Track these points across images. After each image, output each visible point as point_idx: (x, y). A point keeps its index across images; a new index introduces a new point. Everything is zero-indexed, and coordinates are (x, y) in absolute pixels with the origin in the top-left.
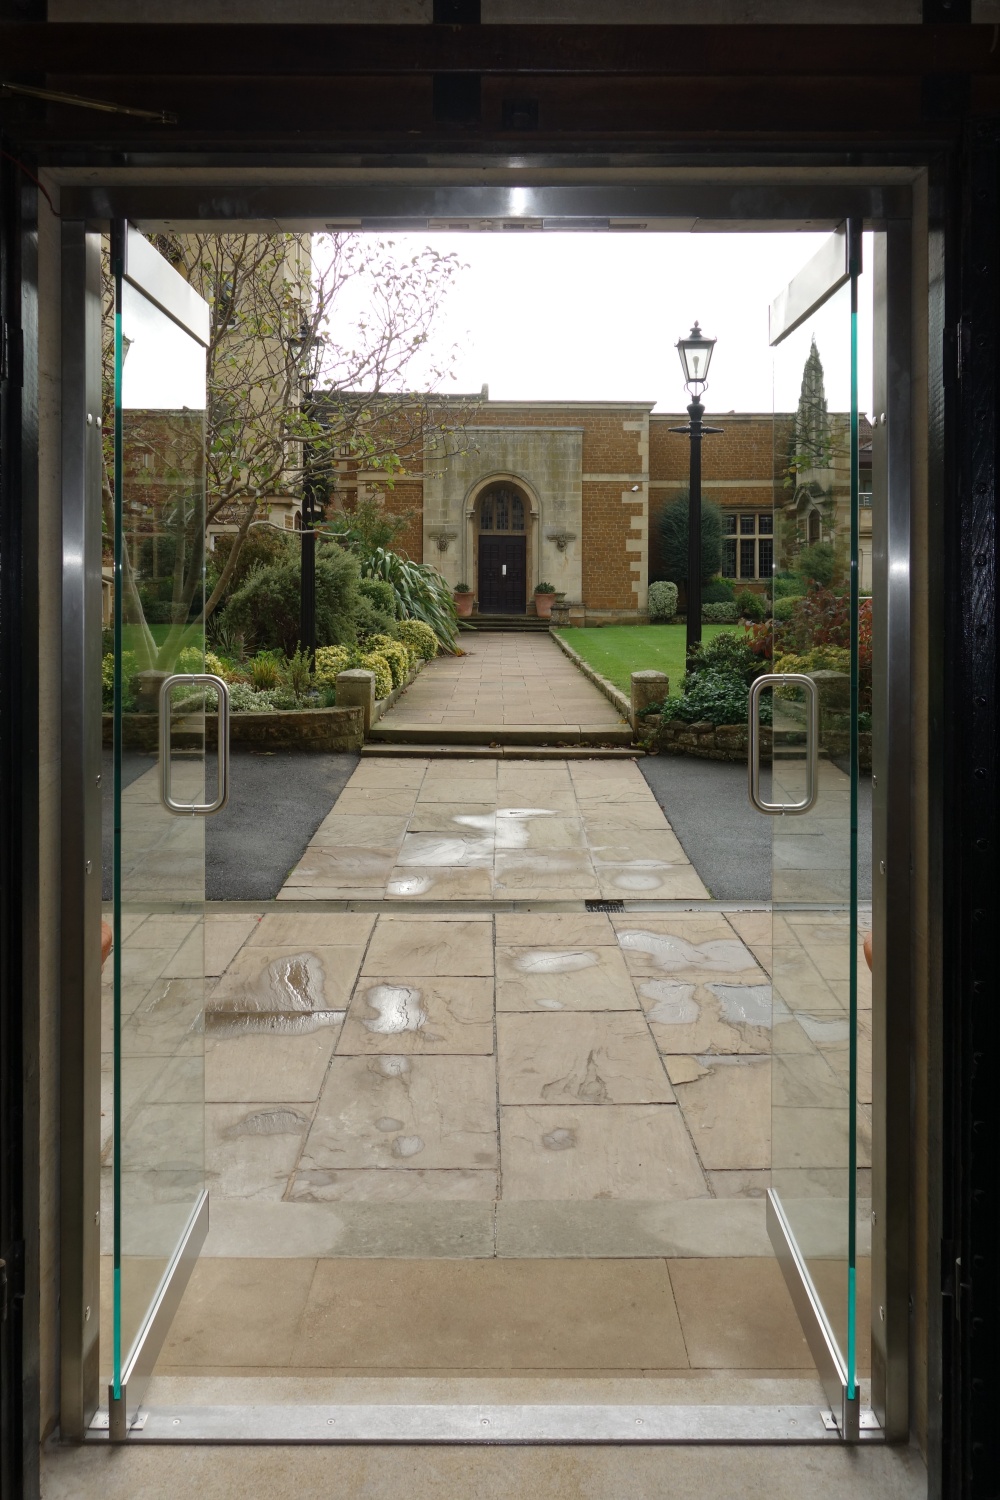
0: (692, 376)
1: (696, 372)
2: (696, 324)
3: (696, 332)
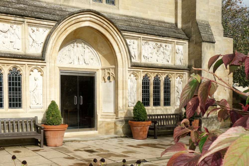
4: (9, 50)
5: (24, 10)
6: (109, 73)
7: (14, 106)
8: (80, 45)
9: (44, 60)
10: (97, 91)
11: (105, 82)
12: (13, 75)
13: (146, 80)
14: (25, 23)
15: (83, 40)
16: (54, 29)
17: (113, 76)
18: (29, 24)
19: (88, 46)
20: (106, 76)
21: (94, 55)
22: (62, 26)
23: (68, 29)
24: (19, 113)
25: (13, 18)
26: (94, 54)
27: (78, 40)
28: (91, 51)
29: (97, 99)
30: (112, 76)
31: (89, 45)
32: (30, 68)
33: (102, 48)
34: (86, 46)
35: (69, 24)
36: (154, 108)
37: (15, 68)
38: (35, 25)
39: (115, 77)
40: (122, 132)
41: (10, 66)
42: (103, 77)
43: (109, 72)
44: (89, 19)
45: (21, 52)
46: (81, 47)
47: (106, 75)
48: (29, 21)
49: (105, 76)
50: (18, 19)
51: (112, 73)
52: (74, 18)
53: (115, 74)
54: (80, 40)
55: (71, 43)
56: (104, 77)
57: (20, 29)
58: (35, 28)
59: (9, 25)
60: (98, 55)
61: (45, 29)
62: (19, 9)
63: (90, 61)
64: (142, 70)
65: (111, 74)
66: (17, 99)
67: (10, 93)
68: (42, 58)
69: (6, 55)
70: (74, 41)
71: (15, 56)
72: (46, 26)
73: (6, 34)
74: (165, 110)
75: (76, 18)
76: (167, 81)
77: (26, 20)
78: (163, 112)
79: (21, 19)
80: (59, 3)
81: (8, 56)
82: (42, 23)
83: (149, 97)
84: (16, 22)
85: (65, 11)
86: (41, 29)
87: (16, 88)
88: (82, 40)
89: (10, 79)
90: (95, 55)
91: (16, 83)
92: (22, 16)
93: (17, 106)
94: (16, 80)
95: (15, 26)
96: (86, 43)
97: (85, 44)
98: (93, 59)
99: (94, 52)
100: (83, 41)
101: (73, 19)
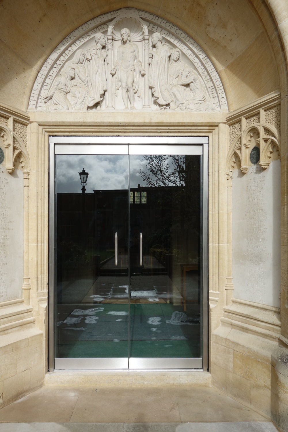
0: (83, 181)
1: (84, 180)
2: (84, 169)
3: (84, 170)
6: (254, 132)
10: (210, 212)
11: (242, 173)
15: (146, 12)
17: (273, 142)
19: (169, 33)
20: (243, 148)
21: (195, 68)
26: (198, 65)
27: (121, 15)
28: (183, 54)
29: (210, 244)
30: (266, 141)
31: (174, 30)
33: (225, 26)
39: (280, 141)
42: (235, 154)
43: (256, 125)
46: (140, 43)
47: (244, 141)
49: (240, 149)
51: (267, 130)
53: (279, 131)
54: (135, 15)
55: (95, 29)
56: (238, 152)
60: (213, 64)
63: (177, 93)
65: (263, 134)
70: (105, 18)
88: (141, 13)
90: (201, 69)
96: (158, 21)
97: (153, 26)
98: (191, 85)
99: (197, 57)
100: (147, 16)
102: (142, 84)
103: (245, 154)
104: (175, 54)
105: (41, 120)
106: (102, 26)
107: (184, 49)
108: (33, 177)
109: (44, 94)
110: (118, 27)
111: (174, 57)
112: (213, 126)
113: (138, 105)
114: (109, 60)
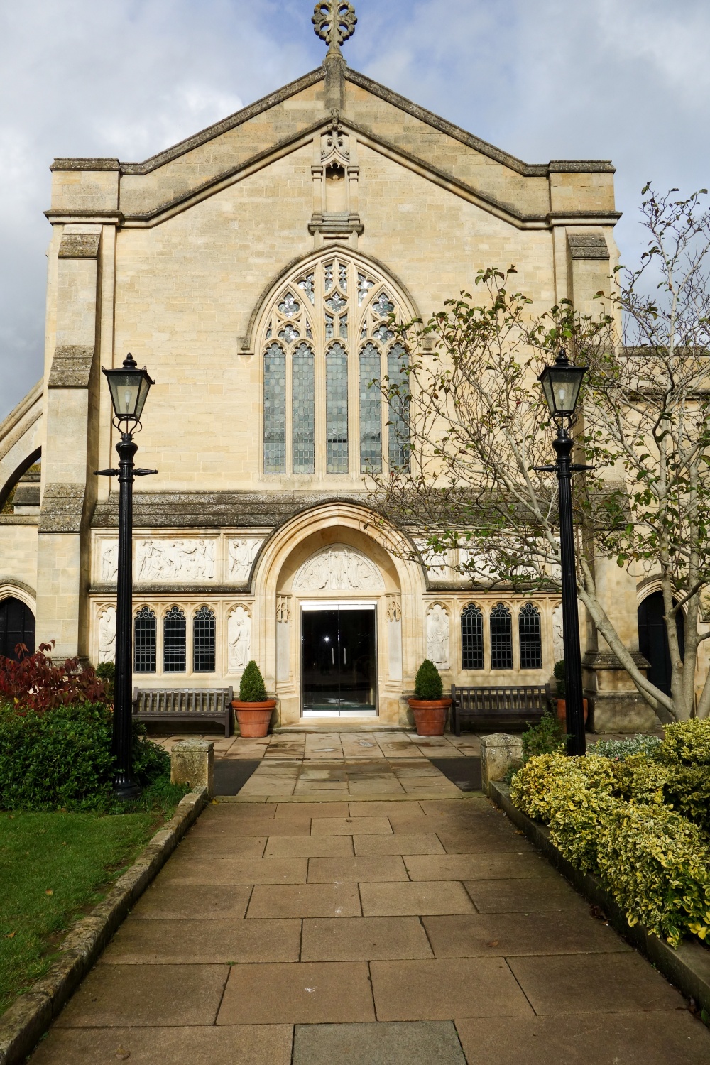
4: (195, 581)
5: (223, 514)
6: (395, 604)
7: (202, 669)
8: (341, 554)
9: (250, 592)
10: (378, 638)
11: (391, 621)
12: (202, 618)
13: (474, 616)
14: (222, 535)
15: (346, 544)
16: (268, 539)
18: (228, 536)
19: (357, 553)
22: (284, 532)
23: (297, 535)
24: (207, 679)
25: (202, 531)
26: (371, 568)
27: (335, 546)
32: (229, 607)
33: (381, 556)
34: (352, 554)
35: (298, 528)
36: (493, 672)
37: (205, 607)
38: (238, 536)
40: (407, 720)
41: (196, 606)
42: (388, 611)
43: (395, 601)
44: (336, 513)
45: (215, 581)
46: (344, 558)
47: (391, 607)
48: (227, 531)
49: (390, 609)
50: (210, 531)
51: (398, 604)
52: (306, 516)
54: (341, 546)
55: (322, 552)
57: (215, 546)
58: (239, 541)
59: (198, 541)
61: (256, 540)
62: (214, 514)
63: (361, 581)
64: (456, 597)
66: (207, 656)
67: (197, 648)
68: (246, 590)
69: (187, 590)
70: (327, 547)
71: (202, 589)
72: (257, 536)
73: (192, 556)
74: (520, 678)
75: (311, 515)
76: (531, 615)
77: (223, 531)
78: (515, 682)
79: (215, 531)
80: (292, 490)
81: (191, 590)
82: (248, 531)
83: (482, 649)
84: (207, 536)
85: (299, 503)
86: (250, 542)
87: (207, 639)
88: (344, 545)
89: (196, 624)
91: (207, 631)
92: (216, 526)
93: (207, 669)
94: (207, 626)
95: (207, 541)
97: (350, 550)
98: (368, 577)
99: (371, 564)
100: (347, 546)
101: (306, 518)
102: (344, 577)
103: (392, 612)
104: (360, 562)
105: (298, 595)
106: (326, 551)
107: (365, 560)
108: (293, 622)
109: (299, 583)
110: (334, 550)
111: (360, 563)
112: (378, 597)
113: (343, 586)
114: (329, 565)
